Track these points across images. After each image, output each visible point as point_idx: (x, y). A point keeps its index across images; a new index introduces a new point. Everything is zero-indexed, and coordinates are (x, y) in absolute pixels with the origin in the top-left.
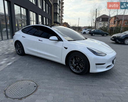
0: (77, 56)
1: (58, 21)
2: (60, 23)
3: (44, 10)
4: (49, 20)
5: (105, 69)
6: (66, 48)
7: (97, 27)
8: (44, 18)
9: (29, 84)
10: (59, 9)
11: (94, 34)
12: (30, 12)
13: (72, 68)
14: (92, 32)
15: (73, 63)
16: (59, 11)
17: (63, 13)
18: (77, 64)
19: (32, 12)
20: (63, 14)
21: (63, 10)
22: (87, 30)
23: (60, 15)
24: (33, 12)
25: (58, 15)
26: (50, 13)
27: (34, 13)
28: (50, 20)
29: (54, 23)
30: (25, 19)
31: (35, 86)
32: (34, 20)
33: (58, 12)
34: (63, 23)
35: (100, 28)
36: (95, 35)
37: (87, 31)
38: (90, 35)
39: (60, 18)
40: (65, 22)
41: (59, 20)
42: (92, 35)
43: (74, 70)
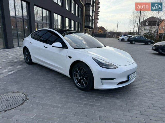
0: (81, 67)
1: (90, 25)
2: (93, 27)
3: (73, 12)
4: (79, 24)
5: (116, 85)
6: (70, 57)
7: (141, 33)
8: (73, 21)
9: (19, 97)
10: (93, 11)
11: (134, 42)
12: (54, 14)
13: (76, 81)
14: (131, 39)
15: (78, 76)
16: (93, 13)
17: (99, 15)
18: (82, 77)
19: (56, 15)
20: (98, 17)
21: (99, 11)
22: (126, 36)
23: (94, 18)
24: (58, 14)
25: (91, 18)
26: (80, 16)
27: (59, 16)
28: (81, 24)
29: (85, 28)
30: (48, 22)
31: (23, 100)
32: (59, 24)
33: (91, 14)
34: (98, 27)
35: (145, 33)
36: (136, 43)
37: (126, 38)
38: (130, 43)
39: (93, 21)
40: (101, 27)
41: (92, 24)
42: (132, 43)
43: (78, 85)
